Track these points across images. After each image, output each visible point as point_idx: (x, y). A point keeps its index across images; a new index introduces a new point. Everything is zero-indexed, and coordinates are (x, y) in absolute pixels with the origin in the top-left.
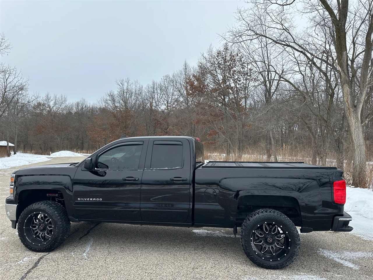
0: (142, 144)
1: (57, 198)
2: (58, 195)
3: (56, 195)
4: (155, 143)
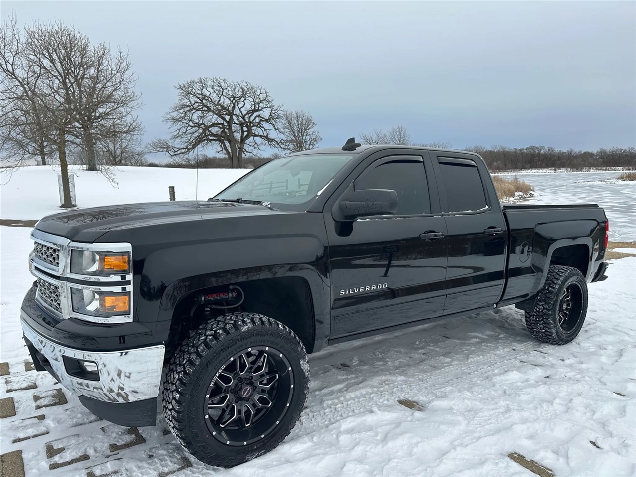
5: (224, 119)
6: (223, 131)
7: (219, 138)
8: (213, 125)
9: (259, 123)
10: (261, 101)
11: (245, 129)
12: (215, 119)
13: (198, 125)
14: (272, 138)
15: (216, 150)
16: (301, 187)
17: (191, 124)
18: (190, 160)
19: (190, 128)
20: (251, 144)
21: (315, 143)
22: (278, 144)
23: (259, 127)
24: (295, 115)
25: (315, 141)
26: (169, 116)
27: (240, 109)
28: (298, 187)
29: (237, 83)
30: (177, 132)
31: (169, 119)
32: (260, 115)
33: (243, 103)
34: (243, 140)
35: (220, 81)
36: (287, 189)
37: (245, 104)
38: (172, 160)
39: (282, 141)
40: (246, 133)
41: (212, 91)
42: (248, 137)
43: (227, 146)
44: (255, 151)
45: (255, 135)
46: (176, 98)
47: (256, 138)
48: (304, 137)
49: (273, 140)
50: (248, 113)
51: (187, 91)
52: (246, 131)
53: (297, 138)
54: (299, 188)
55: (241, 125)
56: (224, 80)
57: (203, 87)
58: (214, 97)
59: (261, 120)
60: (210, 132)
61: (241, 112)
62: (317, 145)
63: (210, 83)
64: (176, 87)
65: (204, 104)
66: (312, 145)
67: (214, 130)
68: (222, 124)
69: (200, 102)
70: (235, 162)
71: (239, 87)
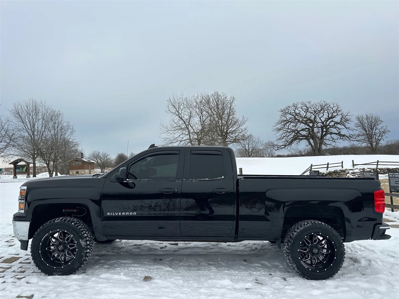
0: (178, 153)
1: (74, 215)
2: (77, 210)
3: (75, 210)
4: (193, 152)
5: (309, 125)
6: (309, 133)
7: (306, 138)
8: (303, 130)
9: (334, 125)
10: (334, 111)
11: (325, 130)
12: (303, 126)
13: (293, 131)
14: (343, 134)
15: (306, 145)
16: (354, 166)
17: (289, 130)
18: (302, 152)
19: (288, 133)
20: (330, 139)
21: (384, 135)
22: (348, 138)
23: (335, 128)
24: (366, 117)
25: (384, 133)
26: (275, 128)
27: (320, 118)
28: (352, 166)
29: (318, 103)
30: (280, 136)
31: (275, 129)
32: (333, 120)
33: (323, 114)
34: (322, 137)
35: (306, 103)
36: (342, 168)
37: (324, 115)
38: (290, 152)
39: (351, 135)
40: (324, 133)
41: (301, 110)
42: (325, 135)
43: (311, 142)
44: (333, 144)
45: (331, 133)
46: (278, 117)
47: (332, 135)
48: (374, 131)
49: (344, 136)
50: (325, 120)
51: (285, 112)
52: (324, 131)
53: (368, 132)
54: (354, 167)
55: (322, 128)
56: (309, 102)
57: (295, 108)
58: (303, 113)
59: (335, 124)
60: (300, 134)
61: (321, 120)
62: (385, 136)
63: (300, 106)
64: (279, 111)
65: (296, 118)
66: (381, 136)
67: (304, 133)
68: (308, 129)
69: (293, 117)
70: (317, 152)
71: (318, 105)
